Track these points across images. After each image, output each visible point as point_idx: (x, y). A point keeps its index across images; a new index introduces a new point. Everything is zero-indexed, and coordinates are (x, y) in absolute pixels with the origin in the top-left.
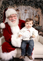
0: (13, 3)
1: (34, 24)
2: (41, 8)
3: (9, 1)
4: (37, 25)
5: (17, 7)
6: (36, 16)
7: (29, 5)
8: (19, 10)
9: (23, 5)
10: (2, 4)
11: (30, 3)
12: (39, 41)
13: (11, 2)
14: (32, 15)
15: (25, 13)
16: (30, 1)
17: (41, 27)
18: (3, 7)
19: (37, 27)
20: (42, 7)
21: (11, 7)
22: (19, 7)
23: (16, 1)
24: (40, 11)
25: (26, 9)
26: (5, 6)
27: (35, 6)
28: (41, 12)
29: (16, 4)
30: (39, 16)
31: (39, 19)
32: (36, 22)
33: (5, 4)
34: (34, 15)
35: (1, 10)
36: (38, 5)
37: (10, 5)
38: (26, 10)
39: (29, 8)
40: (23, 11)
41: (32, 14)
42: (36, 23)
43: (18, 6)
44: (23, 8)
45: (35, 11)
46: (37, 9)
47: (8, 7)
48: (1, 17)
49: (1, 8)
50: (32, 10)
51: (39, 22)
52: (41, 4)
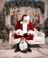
0: (14, 5)
1: (34, 23)
4: (37, 23)
5: (18, 8)
6: (35, 16)
7: (29, 6)
9: (24, 6)
10: (4, 6)
11: (30, 4)
14: (32, 15)
16: (30, 2)
17: (42, 25)
18: (5, 9)
19: (38, 25)
20: (41, 7)
23: (17, 3)
24: (39, 10)
27: (35, 6)
29: (17, 6)
30: (38, 15)
32: (37, 21)
35: (3, 12)
36: (37, 5)
37: (11, 7)
38: (26, 11)
39: (29, 9)
41: (32, 14)
42: (37, 22)
43: (19, 8)
44: (23, 9)
45: (34, 11)
47: (9, 9)
48: (4, 19)
49: (3, 10)
50: (31, 11)
51: (39, 21)
52: (40, 4)
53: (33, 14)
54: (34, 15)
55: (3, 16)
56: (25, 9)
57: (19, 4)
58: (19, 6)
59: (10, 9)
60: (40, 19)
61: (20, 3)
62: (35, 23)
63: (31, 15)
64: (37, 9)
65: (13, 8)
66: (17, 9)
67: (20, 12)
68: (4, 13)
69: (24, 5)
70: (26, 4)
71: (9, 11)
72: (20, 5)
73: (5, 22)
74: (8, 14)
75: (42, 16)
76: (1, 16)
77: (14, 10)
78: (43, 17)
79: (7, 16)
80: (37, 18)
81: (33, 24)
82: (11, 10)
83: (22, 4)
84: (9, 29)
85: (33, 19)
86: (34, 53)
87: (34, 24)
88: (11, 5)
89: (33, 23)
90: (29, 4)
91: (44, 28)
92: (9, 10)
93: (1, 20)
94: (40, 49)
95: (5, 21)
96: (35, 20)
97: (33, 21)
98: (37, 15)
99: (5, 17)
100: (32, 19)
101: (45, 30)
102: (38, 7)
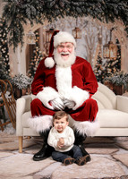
0: (37, 10)
1: (104, 68)
2: (124, 18)
3: (23, 7)
4: (113, 71)
5: (50, 20)
6: (108, 45)
7: (86, 13)
9: (68, 14)
10: (4, 15)
11: (89, 6)
12: (116, 109)
13: (30, 9)
14: (97, 44)
15: (76, 38)
18: (9, 24)
19: (114, 78)
21: (32, 23)
22: (56, 23)
23: (46, 4)
25: (78, 26)
26: (12, 22)
27: (106, 14)
28: (126, 30)
29: (47, 13)
30: (118, 42)
31: (119, 51)
32: (111, 62)
33: (14, 16)
35: (2, 34)
36: (113, 10)
37: (27, 17)
38: (76, 30)
39: (87, 22)
41: (96, 39)
42: (111, 67)
43: (53, 19)
44: (67, 24)
45: (104, 31)
46: (110, 23)
47: (22, 23)
48: (4, 55)
49: (2, 28)
50: (95, 29)
51: (119, 62)
52: (124, 6)
53: (100, 40)
54: (104, 42)
55: (3, 47)
56: (74, 25)
57: (53, 8)
58: (52, 14)
59: (24, 25)
60: (123, 55)
61: (58, 3)
62: (106, 71)
64: (113, 21)
65: (34, 21)
66: (46, 22)
68: (5, 38)
69: (71, 10)
70: (75, 6)
71: (22, 30)
73: (8, 67)
74: (17, 39)
77: (36, 26)
79: (16, 46)
80: (112, 53)
81: (100, 71)
82: (29, 29)
83: (63, 5)
84: (20, 87)
85: (99, 57)
86: (98, 165)
87: (103, 72)
88: (28, 10)
89: (99, 68)
90: (86, 7)
92: (21, 26)
94: (121, 154)
95: (7, 62)
96: (104, 61)
97: (100, 62)
98: (114, 42)
99: (7, 51)
100: (95, 55)
102: (117, 16)
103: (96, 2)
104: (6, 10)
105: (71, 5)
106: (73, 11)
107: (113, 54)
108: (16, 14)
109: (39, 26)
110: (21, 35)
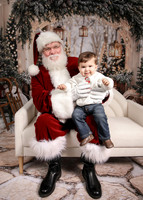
0: (45, 8)
1: (109, 66)
2: (129, 19)
3: (31, 4)
4: (117, 69)
5: (58, 18)
6: (113, 44)
7: (93, 13)
8: (65, 27)
9: (76, 13)
10: (13, 13)
12: (127, 116)
13: (38, 7)
14: (103, 42)
15: (83, 36)
17: (132, 74)
18: (17, 21)
19: (118, 75)
20: (132, 15)
21: (40, 21)
22: (64, 21)
23: (54, 2)
24: (126, 27)
25: (85, 24)
26: (21, 19)
27: (112, 14)
28: (131, 30)
29: (55, 11)
30: (123, 42)
31: (124, 50)
32: (116, 60)
33: (22, 13)
34: (109, 41)
35: (11, 30)
36: (119, 11)
37: (35, 14)
38: (83, 28)
39: (93, 21)
40: (76, 30)
41: (102, 37)
42: (115, 65)
43: (60, 17)
44: (74, 22)
45: (110, 30)
46: (116, 22)
47: (30, 20)
48: (12, 51)
49: (11, 25)
50: (101, 28)
51: (124, 61)
52: (129, 7)
53: (106, 39)
55: (11, 44)
56: (81, 23)
57: (61, 6)
58: (60, 12)
59: (32, 23)
60: (127, 54)
61: (66, 1)
62: (111, 69)
63: (98, 43)
64: (119, 21)
65: (42, 19)
66: (53, 20)
67: (63, 30)
68: (13, 35)
70: (83, 5)
71: (30, 27)
72: (63, 8)
73: (16, 63)
75: (134, 45)
76: (3, 44)
77: (44, 23)
78: (138, 48)
79: (24, 42)
81: (105, 69)
82: (36, 25)
83: (71, 4)
84: (28, 82)
85: (105, 55)
87: (108, 70)
88: (36, 8)
89: (104, 66)
90: (94, 7)
91: (138, 83)
92: (29, 23)
93: (3, 55)
95: (16, 58)
96: (109, 59)
97: (106, 60)
98: (119, 41)
99: (15, 47)
100: (101, 54)
101: (140, 92)
102: (122, 17)
103: (103, 2)
104: (15, 7)
105: (79, 4)
106: (80, 10)
107: (117, 53)
108: (24, 11)
109: (47, 23)
110: (30, 32)
